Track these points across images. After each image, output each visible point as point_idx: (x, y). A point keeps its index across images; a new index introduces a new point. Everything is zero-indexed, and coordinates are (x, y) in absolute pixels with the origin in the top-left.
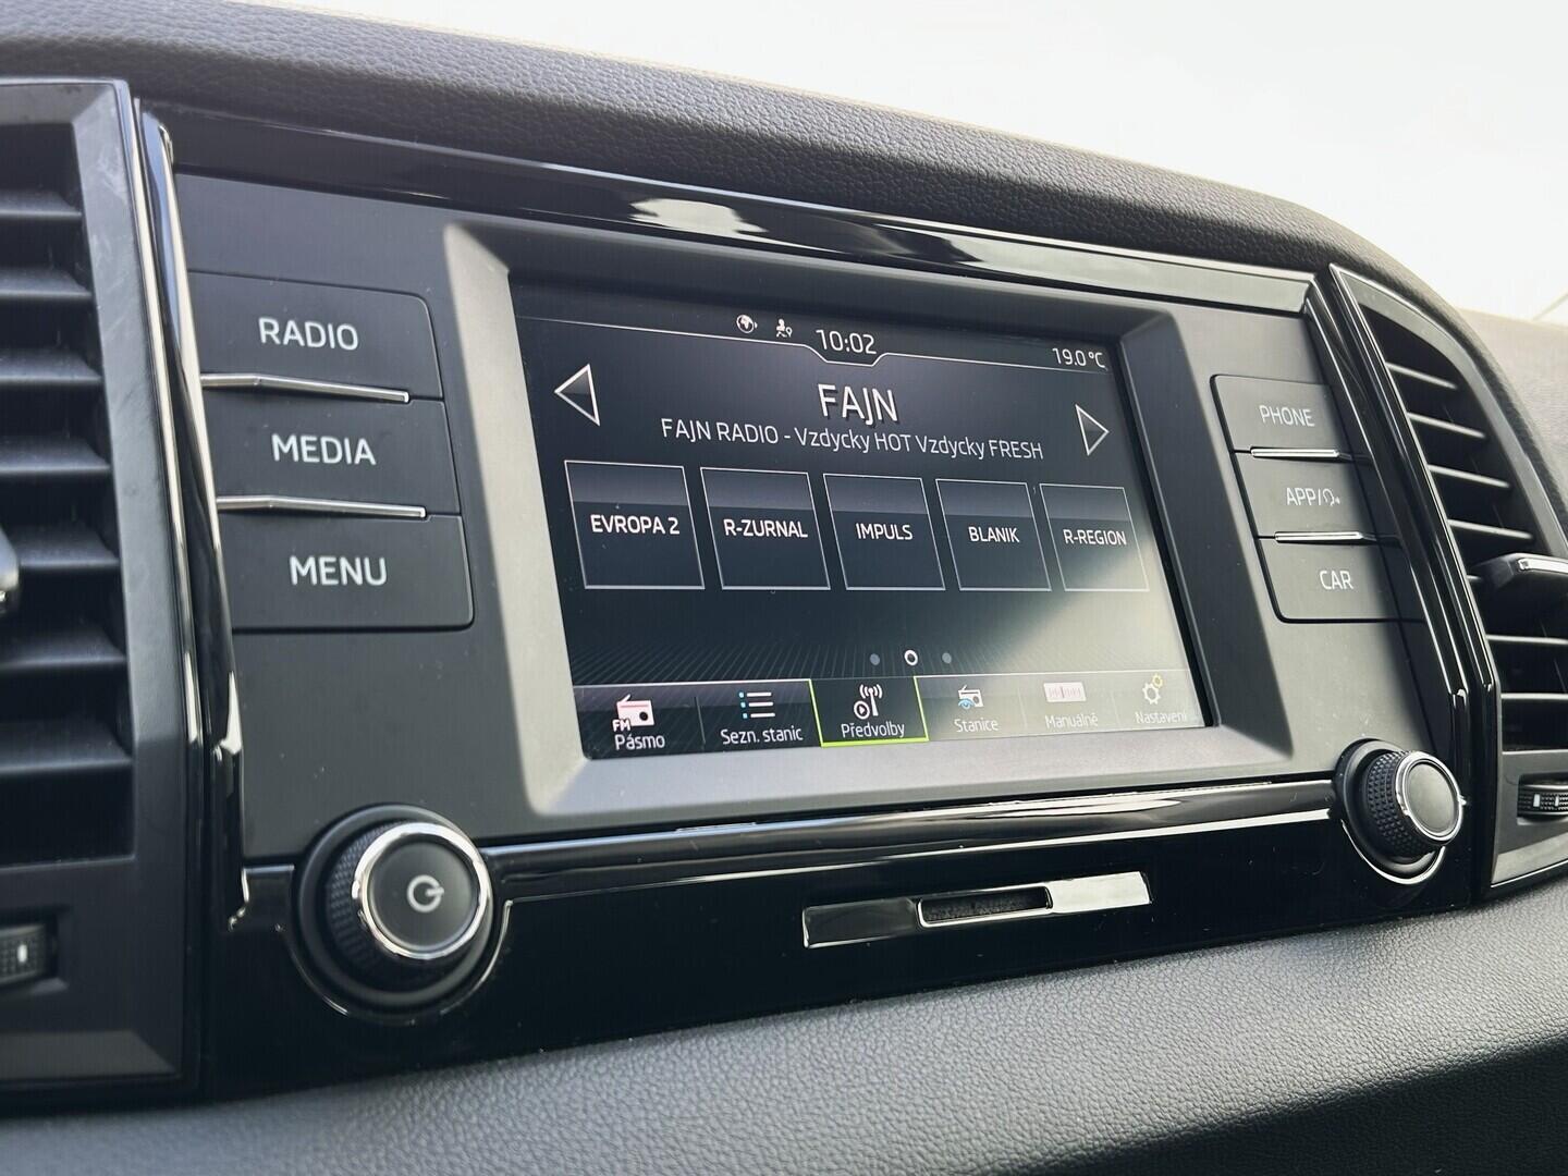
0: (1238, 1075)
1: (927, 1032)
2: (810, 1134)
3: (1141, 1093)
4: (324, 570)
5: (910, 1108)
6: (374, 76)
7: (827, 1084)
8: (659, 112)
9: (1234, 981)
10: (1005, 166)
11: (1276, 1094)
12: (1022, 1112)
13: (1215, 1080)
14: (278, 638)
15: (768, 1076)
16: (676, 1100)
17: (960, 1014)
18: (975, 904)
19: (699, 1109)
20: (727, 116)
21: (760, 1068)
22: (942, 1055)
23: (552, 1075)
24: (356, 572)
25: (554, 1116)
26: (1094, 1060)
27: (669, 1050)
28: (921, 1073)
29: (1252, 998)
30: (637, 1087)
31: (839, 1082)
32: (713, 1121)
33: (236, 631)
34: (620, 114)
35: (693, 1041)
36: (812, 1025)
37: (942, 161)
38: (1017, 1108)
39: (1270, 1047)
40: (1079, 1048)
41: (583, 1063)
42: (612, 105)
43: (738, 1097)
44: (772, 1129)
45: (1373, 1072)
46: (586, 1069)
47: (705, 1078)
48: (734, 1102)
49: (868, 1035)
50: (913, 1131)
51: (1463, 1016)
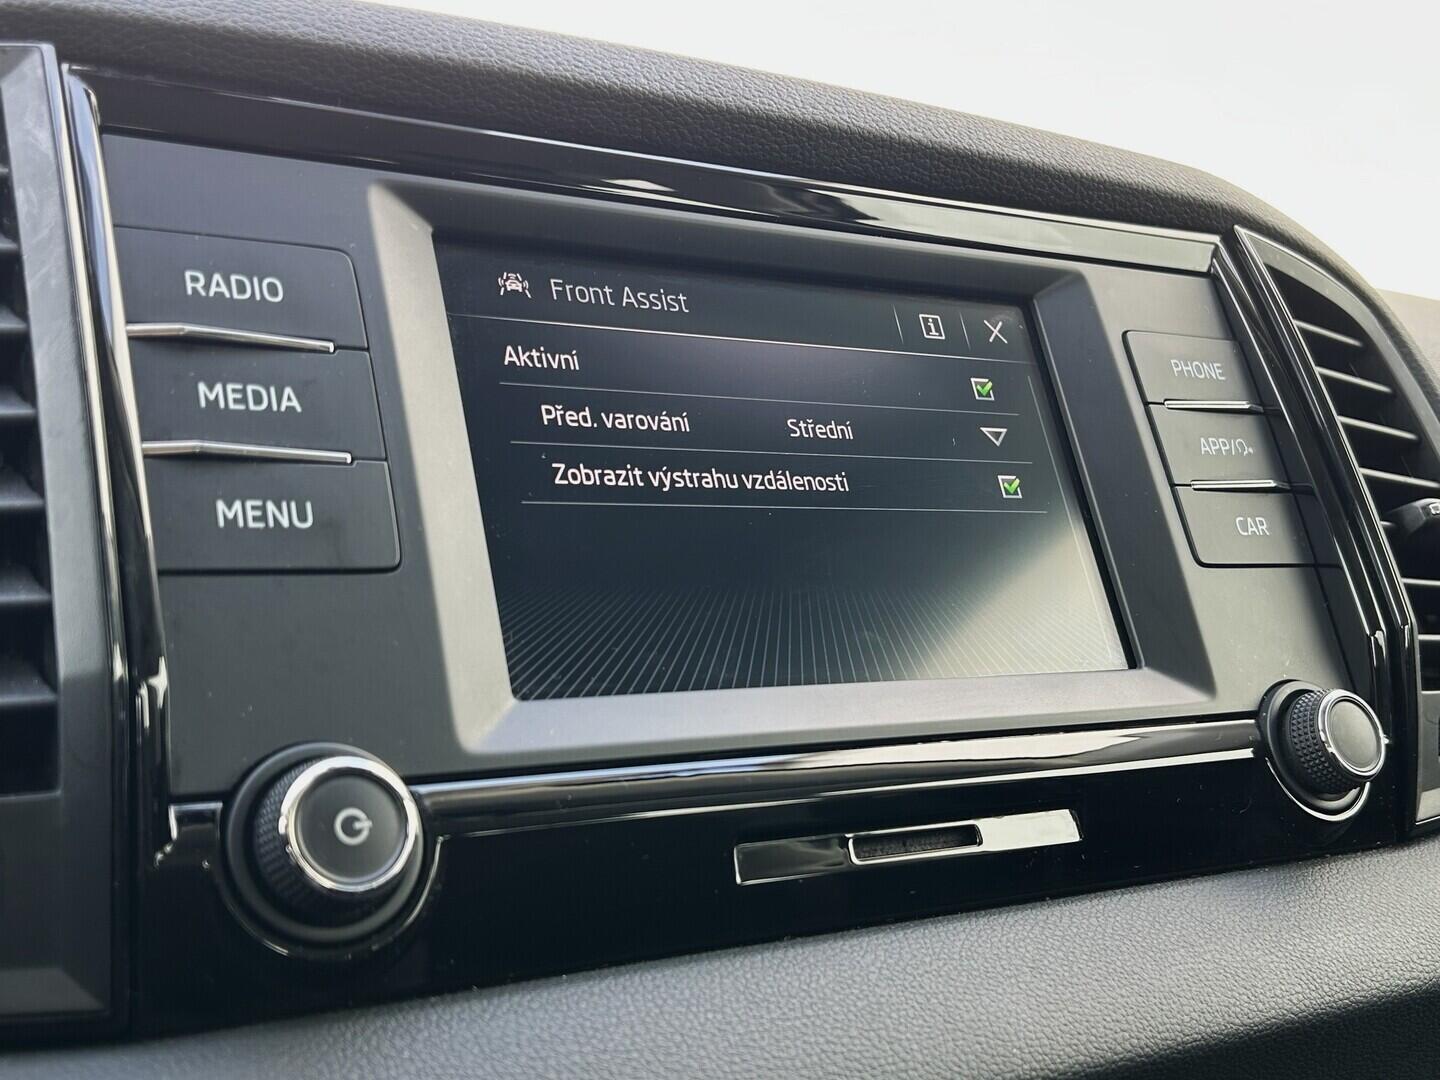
0: (1173, 1006)
1: (862, 967)
2: (745, 1066)
3: (1076, 1024)
4: (250, 514)
5: (845, 1040)
6: (297, 41)
7: (762, 1017)
8: (578, 76)
9: (1165, 916)
10: (916, 130)
11: (1212, 1025)
12: (958, 1043)
13: (1150, 1011)
14: (205, 580)
15: (702, 1009)
16: (610, 1034)
17: (893, 949)
18: (905, 842)
19: (633, 1043)
20: (643, 81)
21: (694, 1001)
22: (876, 989)
23: (484, 1011)
24: (283, 515)
25: (487, 1050)
26: (1029, 992)
27: (603, 985)
28: (856, 1006)
29: (1184, 932)
30: (571, 1022)
31: (774, 1016)
32: (647, 1054)
33: (161, 573)
34: (538, 78)
35: (627, 976)
36: (746, 960)
37: (854, 125)
38: (953, 1040)
39: (1203, 979)
40: (1013, 981)
41: (516, 999)
42: (530, 69)
43: (672, 1030)
44: (706, 1061)
45: (1307, 1002)
46: (520, 1005)
47: (639, 1011)
48: (669, 1036)
49: (802, 969)
50: (849, 1063)
51: (1394, 948)
